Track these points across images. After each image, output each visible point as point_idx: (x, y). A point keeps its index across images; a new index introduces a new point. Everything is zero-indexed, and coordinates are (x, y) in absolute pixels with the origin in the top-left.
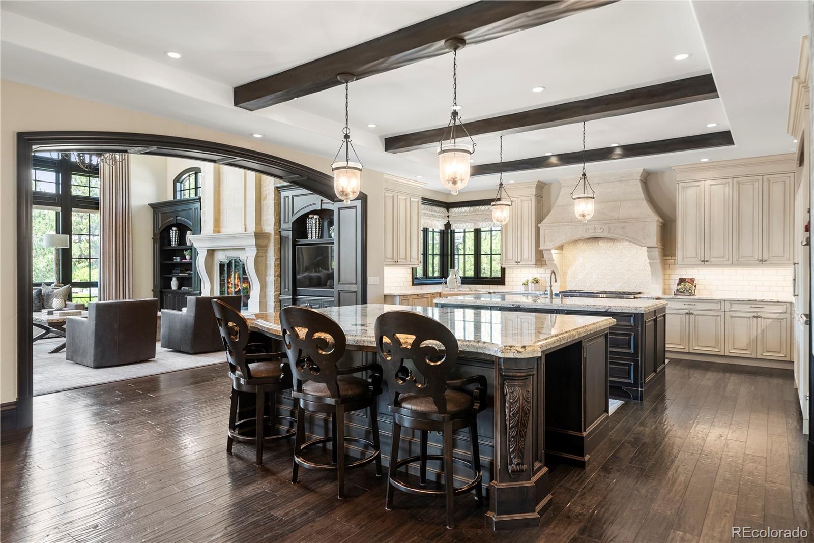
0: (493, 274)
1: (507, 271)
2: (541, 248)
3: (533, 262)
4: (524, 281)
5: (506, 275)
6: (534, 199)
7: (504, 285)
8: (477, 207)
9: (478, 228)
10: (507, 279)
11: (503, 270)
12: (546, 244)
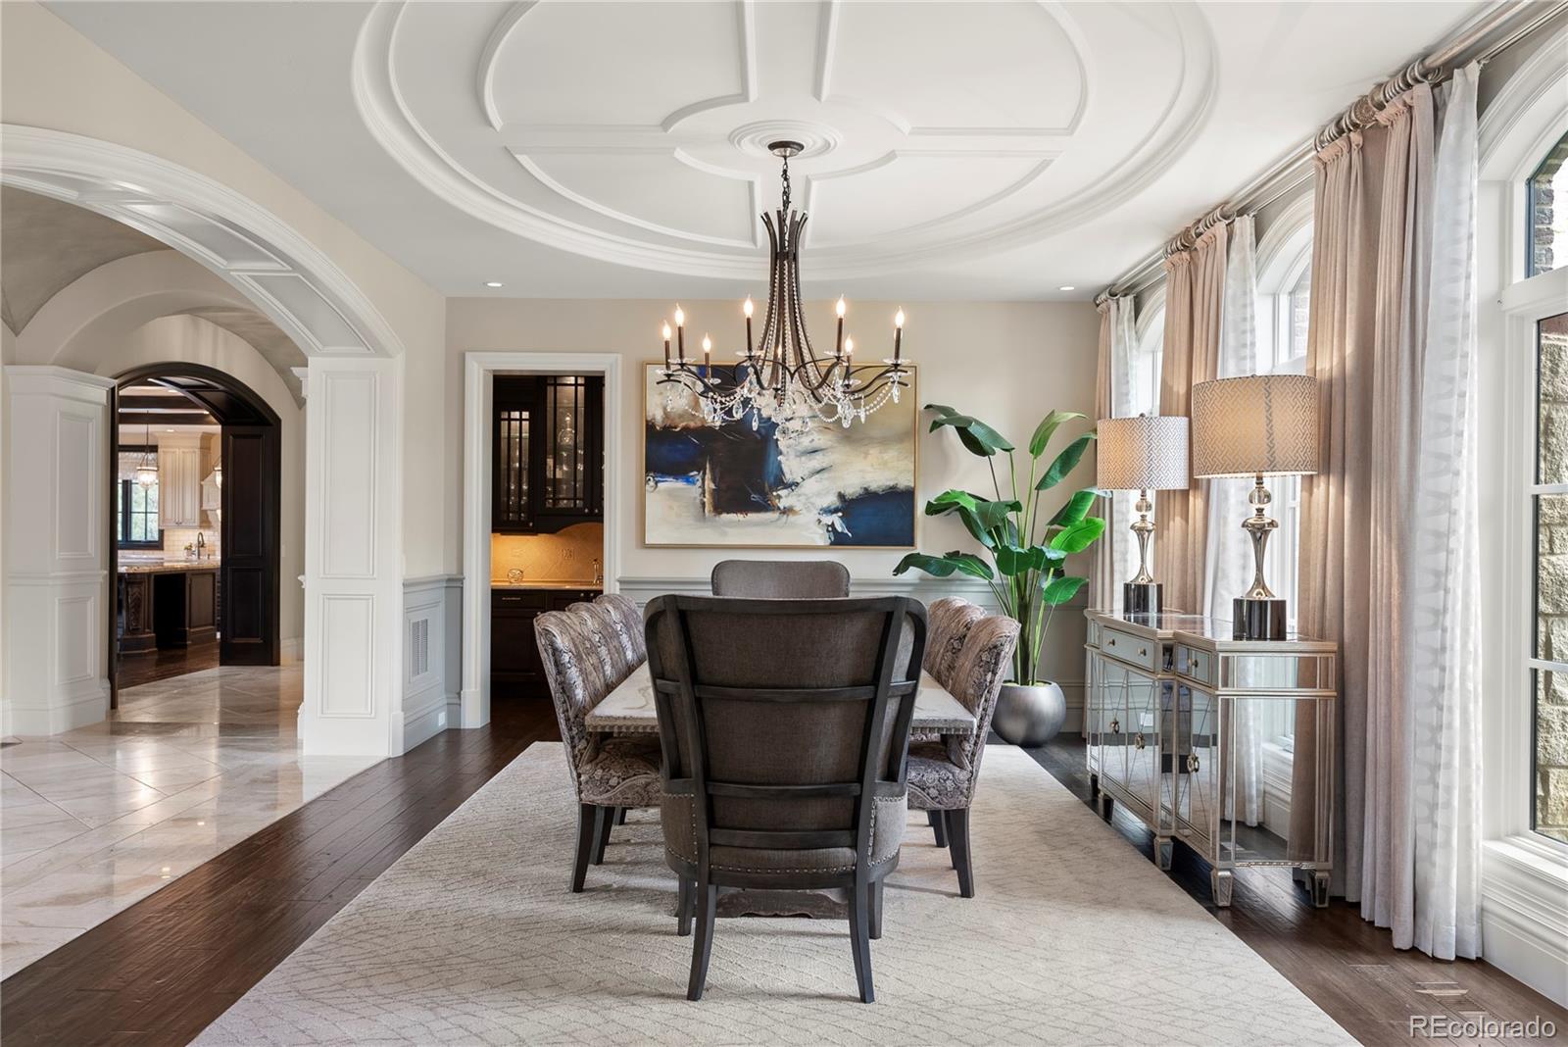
0: (149, 535)
1: (166, 533)
2: (204, 508)
3: (197, 523)
4: (188, 544)
5: (165, 538)
6: (198, 451)
7: (163, 549)
8: (127, 454)
9: (128, 479)
10: (165, 544)
11: (161, 533)
12: (211, 503)
